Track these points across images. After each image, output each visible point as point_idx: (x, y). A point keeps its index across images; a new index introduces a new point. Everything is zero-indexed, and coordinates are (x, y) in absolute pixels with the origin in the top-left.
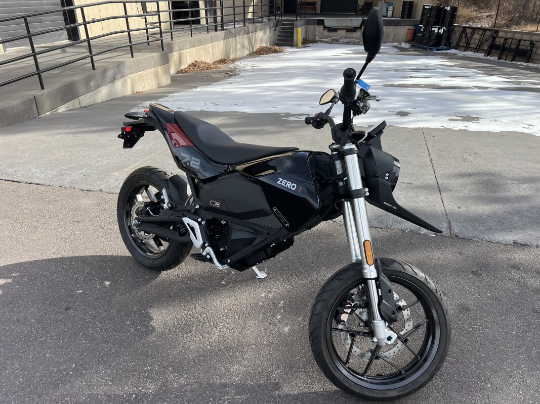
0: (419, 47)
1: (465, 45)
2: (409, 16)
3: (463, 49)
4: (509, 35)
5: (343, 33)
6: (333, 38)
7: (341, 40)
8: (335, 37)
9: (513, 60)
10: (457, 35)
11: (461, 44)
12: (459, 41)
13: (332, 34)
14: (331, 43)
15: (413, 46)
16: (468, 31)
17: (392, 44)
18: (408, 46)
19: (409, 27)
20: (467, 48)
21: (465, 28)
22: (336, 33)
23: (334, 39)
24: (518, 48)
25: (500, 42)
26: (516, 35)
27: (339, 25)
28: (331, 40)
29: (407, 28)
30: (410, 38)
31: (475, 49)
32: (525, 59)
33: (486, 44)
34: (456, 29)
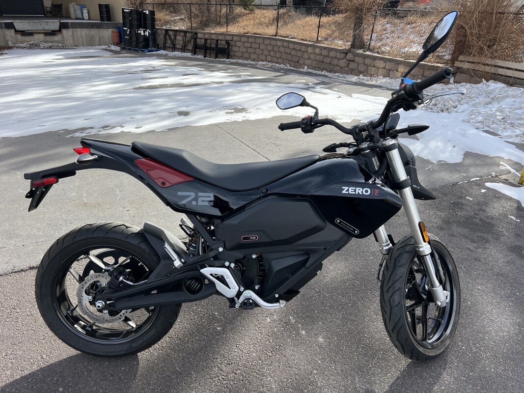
0: (130, 49)
1: (172, 46)
2: (109, 19)
3: (171, 50)
4: (207, 36)
5: (41, 37)
6: (30, 43)
7: (41, 45)
8: (32, 42)
9: (216, 57)
10: (162, 37)
11: (168, 45)
12: (165, 42)
13: (27, 38)
14: (30, 48)
15: (123, 49)
16: (170, 33)
17: (100, 47)
18: (118, 48)
19: (112, 30)
20: (174, 48)
21: (167, 30)
22: (32, 37)
23: (33, 44)
24: (217, 47)
25: (201, 42)
26: (212, 36)
27: (34, 29)
28: (28, 45)
29: (110, 30)
30: (117, 40)
31: (182, 49)
32: (226, 56)
33: (189, 44)
34: (159, 31)
